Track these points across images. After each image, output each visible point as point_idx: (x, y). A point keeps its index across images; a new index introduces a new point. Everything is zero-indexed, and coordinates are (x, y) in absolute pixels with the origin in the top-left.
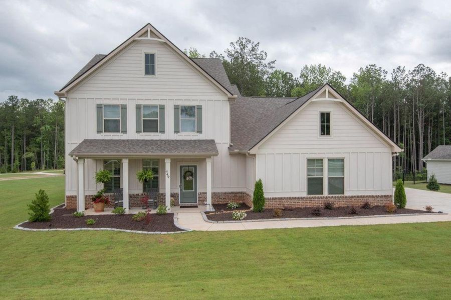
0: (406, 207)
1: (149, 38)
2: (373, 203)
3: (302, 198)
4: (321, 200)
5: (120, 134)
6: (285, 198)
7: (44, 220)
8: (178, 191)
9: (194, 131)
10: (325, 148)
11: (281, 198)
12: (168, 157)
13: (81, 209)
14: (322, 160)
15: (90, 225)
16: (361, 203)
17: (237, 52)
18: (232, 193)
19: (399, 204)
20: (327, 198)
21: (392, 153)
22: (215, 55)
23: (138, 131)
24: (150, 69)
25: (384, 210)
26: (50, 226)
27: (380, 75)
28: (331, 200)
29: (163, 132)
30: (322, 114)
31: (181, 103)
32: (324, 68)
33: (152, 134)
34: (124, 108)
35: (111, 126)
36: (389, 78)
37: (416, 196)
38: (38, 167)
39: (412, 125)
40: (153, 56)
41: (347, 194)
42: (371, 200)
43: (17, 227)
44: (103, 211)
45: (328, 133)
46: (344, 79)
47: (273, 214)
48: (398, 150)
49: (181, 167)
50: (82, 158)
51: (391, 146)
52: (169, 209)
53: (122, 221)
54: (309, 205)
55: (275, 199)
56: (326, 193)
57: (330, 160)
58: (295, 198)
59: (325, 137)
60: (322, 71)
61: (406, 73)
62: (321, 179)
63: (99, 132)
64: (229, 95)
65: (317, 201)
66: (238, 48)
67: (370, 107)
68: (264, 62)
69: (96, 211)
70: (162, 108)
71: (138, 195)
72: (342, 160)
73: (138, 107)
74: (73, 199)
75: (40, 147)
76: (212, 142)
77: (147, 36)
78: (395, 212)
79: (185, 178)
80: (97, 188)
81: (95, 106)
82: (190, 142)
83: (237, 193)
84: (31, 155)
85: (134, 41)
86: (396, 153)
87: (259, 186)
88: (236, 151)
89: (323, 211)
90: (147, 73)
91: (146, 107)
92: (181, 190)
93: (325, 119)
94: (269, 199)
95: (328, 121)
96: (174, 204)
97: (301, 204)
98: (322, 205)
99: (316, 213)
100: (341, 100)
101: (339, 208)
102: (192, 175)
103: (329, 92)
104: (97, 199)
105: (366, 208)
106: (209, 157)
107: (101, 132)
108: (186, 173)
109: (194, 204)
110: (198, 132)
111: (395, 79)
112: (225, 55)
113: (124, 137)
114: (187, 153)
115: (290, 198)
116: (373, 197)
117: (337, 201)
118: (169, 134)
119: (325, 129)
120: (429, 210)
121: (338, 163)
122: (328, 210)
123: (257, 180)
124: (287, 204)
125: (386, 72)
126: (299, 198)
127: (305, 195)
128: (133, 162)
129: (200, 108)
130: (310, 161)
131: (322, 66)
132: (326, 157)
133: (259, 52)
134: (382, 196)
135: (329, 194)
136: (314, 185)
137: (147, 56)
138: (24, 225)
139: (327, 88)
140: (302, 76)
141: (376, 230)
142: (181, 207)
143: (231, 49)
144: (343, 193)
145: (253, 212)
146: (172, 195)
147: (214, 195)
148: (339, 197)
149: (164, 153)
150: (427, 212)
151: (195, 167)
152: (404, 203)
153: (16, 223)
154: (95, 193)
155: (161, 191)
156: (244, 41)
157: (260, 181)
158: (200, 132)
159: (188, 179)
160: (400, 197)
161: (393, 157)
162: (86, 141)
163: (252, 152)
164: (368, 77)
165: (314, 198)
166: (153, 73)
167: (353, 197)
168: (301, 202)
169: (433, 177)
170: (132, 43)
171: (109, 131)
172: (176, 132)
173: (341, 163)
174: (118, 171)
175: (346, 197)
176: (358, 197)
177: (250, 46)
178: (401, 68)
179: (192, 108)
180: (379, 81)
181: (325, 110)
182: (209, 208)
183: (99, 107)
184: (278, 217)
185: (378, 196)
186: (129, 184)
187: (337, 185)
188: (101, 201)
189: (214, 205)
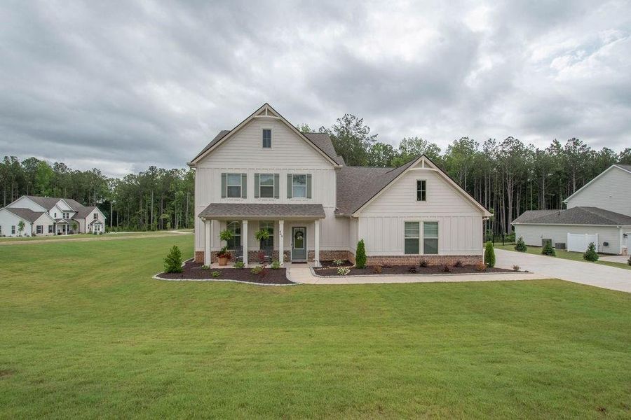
0: (495, 267)
1: (266, 116)
2: (465, 262)
3: (403, 257)
4: (417, 259)
5: (241, 199)
6: (385, 257)
7: (177, 272)
8: (290, 249)
9: (304, 196)
10: (421, 212)
11: (381, 257)
12: (281, 219)
13: (208, 263)
14: (418, 223)
15: (215, 277)
16: (453, 262)
17: (343, 127)
18: (338, 251)
19: (489, 263)
20: (422, 257)
21: (483, 218)
22: (323, 130)
23: (256, 197)
24: (267, 142)
25: (475, 269)
26: (182, 277)
27: (472, 147)
28: (426, 259)
29: (277, 197)
30: (419, 182)
31: (293, 172)
32: (421, 140)
33: (268, 199)
34: (244, 176)
35: (233, 192)
36: (481, 149)
37: (504, 257)
38: (173, 227)
39: (502, 192)
40: (269, 131)
41: (441, 253)
42: (462, 260)
43: (155, 277)
44: (226, 265)
45: (424, 199)
46: (439, 150)
47: (374, 270)
48: (488, 214)
49: (293, 228)
50: (209, 219)
51: (482, 211)
52: (282, 264)
53: (242, 274)
54: (406, 263)
55: (375, 257)
56: (421, 253)
57: (425, 223)
58: (393, 257)
59: (421, 202)
60: (419, 143)
61: (497, 145)
62: (418, 240)
63: (223, 197)
64: (336, 165)
65: (414, 260)
66: (344, 123)
67: (463, 176)
68: (367, 136)
69: (220, 265)
70: (277, 176)
71: (255, 252)
72: (437, 223)
73: (257, 176)
74: (201, 254)
75: (174, 210)
76: (320, 206)
77: (265, 114)
78: (485, 271)
79: (296, 237)
80: (221, 245)
81: (220, 175)
82: (300, 206)
83: (342, 251)
84: (167, 216)
85: (254, 118)
86: (486, 217)
87: (361, 246)
88: (341, 214)
89: (418, 269)
90: (265, 146)
91: (263, 175)
92: (293, 248)
93: (421, 185)
94: (369, 257)
95: (424, 188)
96: (286, 260)
97: (399, 262)
98: (418, 264)
99: (412, 270)
100: (436, 169)
101: (433, 266)
102: (302, 235)
103: (425, 162)
104: (220, 254)
105: (458, 266)
106: (317, 219)
107: (225, 197)
108: (297, 233)
109: (304, 260)
110: (307, 198)
111: (486, 150)
112: (332, 130)
113: (244, 201)
114: (298, 216)
115: (389, 257)
116: (465, 257)
117: (432, 260)
118: (283, 199)
119: (422, 196)
120: (516, 270)
121: (433, 226)
122: (424, 268)
123: (360, 240)
124: (386, 262)
125: (478, 144)
126: (396, 257)
127: (402, 254)
128: (252, 223)
129: (310, 176)
130: (407, 224)
131: (419, 139)
132: (421, 220)
133: (362, 127)
134: (473, 256)
135: (424, 253)
136: (411, 245)
137: (264, 131)
138: (161, 276)
139: (423, 159)
140: (401, 147)
141: (467, 286)
142: (293, 263)
143: (338, 124)
144: (437, 253)
145: (356, 268)
146: (285, 252)
147: (322, 253)
148: (433, 257)
149: (278, 216)
150: (514, 271)
151: (305, 228)
152: (494, 263)
153: (155, 273)
154: (219, 250)
155: (275, 249)
156: (349, 117)
157: (362, 241)
158: (309, 197)
159: (298, 238)
160: (490, 257)
161: (484, 221)
162: (212, 205)
163: (355, 215)
164: (462, 148)
165: (410, 257)
166: (270, 146)
167: (446, 256)
168: (399, 260)
169: (520, 239)
170: (251, 121)
171: (231, 197)
172: (289, 197)
173: (436, 226)
174: (239, 231)
175: (440, 257)
176: (451, 256)
177: (354, 122)
178: (492, 141)
179: (303, 176)
180: (471, 152)
181: (421, 178)
182: (317, 264)
183: (224, 176)
184: (378, 273)
185: (469, 256)
186: (249, 243)
187: (432, 246)
188: (224, 257)
189: (321, 262)
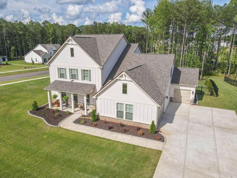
1: (70, 42)
3: (114, 118)
5: (65, 79)
6: (107, 117)
10: (124, 99)
11: (105, 117)
14: (123, 104)
15: (42, 116)
20: (124, 120)
23: (70, 79)
29: (78, 79)
30: (124, 84)
31: (83, 69)
33: (74, 80)
34: (65, 69)
40: (73, 49)
41: (134, 120)
48: (159, 106)
54: (117, 122)
56: (124, 118)
57: (126, 105)
58: (111, 118)
59: (125, 94)
62: (123, 112)
70: (77, 70)
72: (132, 106)
73: (70, 69)
81: (57, 68)
85: (66, 43)
90: (71, 56)
91: (72, 69)
93: (125, 87)
100: (130, 79)
103: (125, 75)
107: (59, 78)
110: (89, 81)
113: (66, 80)
115: (109, 117)
118: (80, 80)
119: (125, 91)
121: (130, 107)
127: (116, 117)
129: (90, 71)
130: (118, 104)
132: (125, 103)
135: (126, 119)
136: (120, 114)
137: (71, 49)
138: (30, 111)
139: (124, 73)
144: (132, 120)
158: (90, 81)
162: (55, 81)
165: (119, 119)
166: (74, 56)
167: (136, 122)
168: (114, 120)
171: (61, 78)
172: (82, 80)
175: (133, 122)
176: (138, 123)
179: (87, 71)
181: (125, 82)
182: (86, 114)
187: (130, 116)
188: (57, 104)
